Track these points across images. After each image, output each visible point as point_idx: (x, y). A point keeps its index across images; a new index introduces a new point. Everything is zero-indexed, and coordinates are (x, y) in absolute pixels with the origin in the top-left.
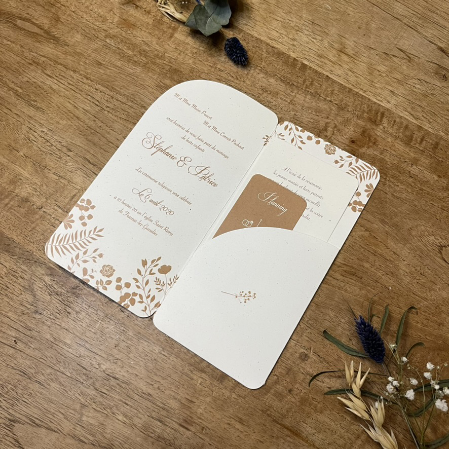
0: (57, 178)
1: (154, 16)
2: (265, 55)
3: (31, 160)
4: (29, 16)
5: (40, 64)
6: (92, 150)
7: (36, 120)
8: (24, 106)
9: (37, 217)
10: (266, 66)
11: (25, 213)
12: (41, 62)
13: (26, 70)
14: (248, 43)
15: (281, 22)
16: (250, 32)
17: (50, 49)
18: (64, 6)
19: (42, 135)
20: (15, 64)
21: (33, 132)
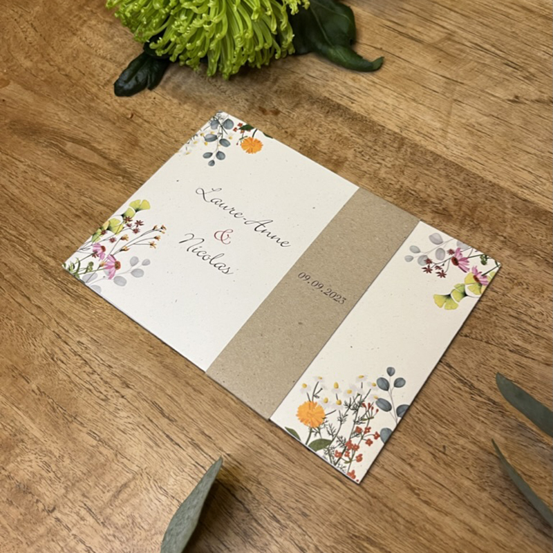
0: (95, 443)
1: (301, 141)
2: (510, 215)
3: (50, 401)
4: (88, 137)
5: (94, 217)
6: (169, 387)
7: (70, 319)
8: (54, 292)
9: (42, 530)
10: (515, 236)
11: (19, 520)
12: (96, 214)
13: (68, 227)
14: (475, 192)
15: (535, 155)
16: (478, 173)
17: (115, 193)
18: (148, 122)
19: (78, 349)
20: (51, 216)
21: (62, 343)
